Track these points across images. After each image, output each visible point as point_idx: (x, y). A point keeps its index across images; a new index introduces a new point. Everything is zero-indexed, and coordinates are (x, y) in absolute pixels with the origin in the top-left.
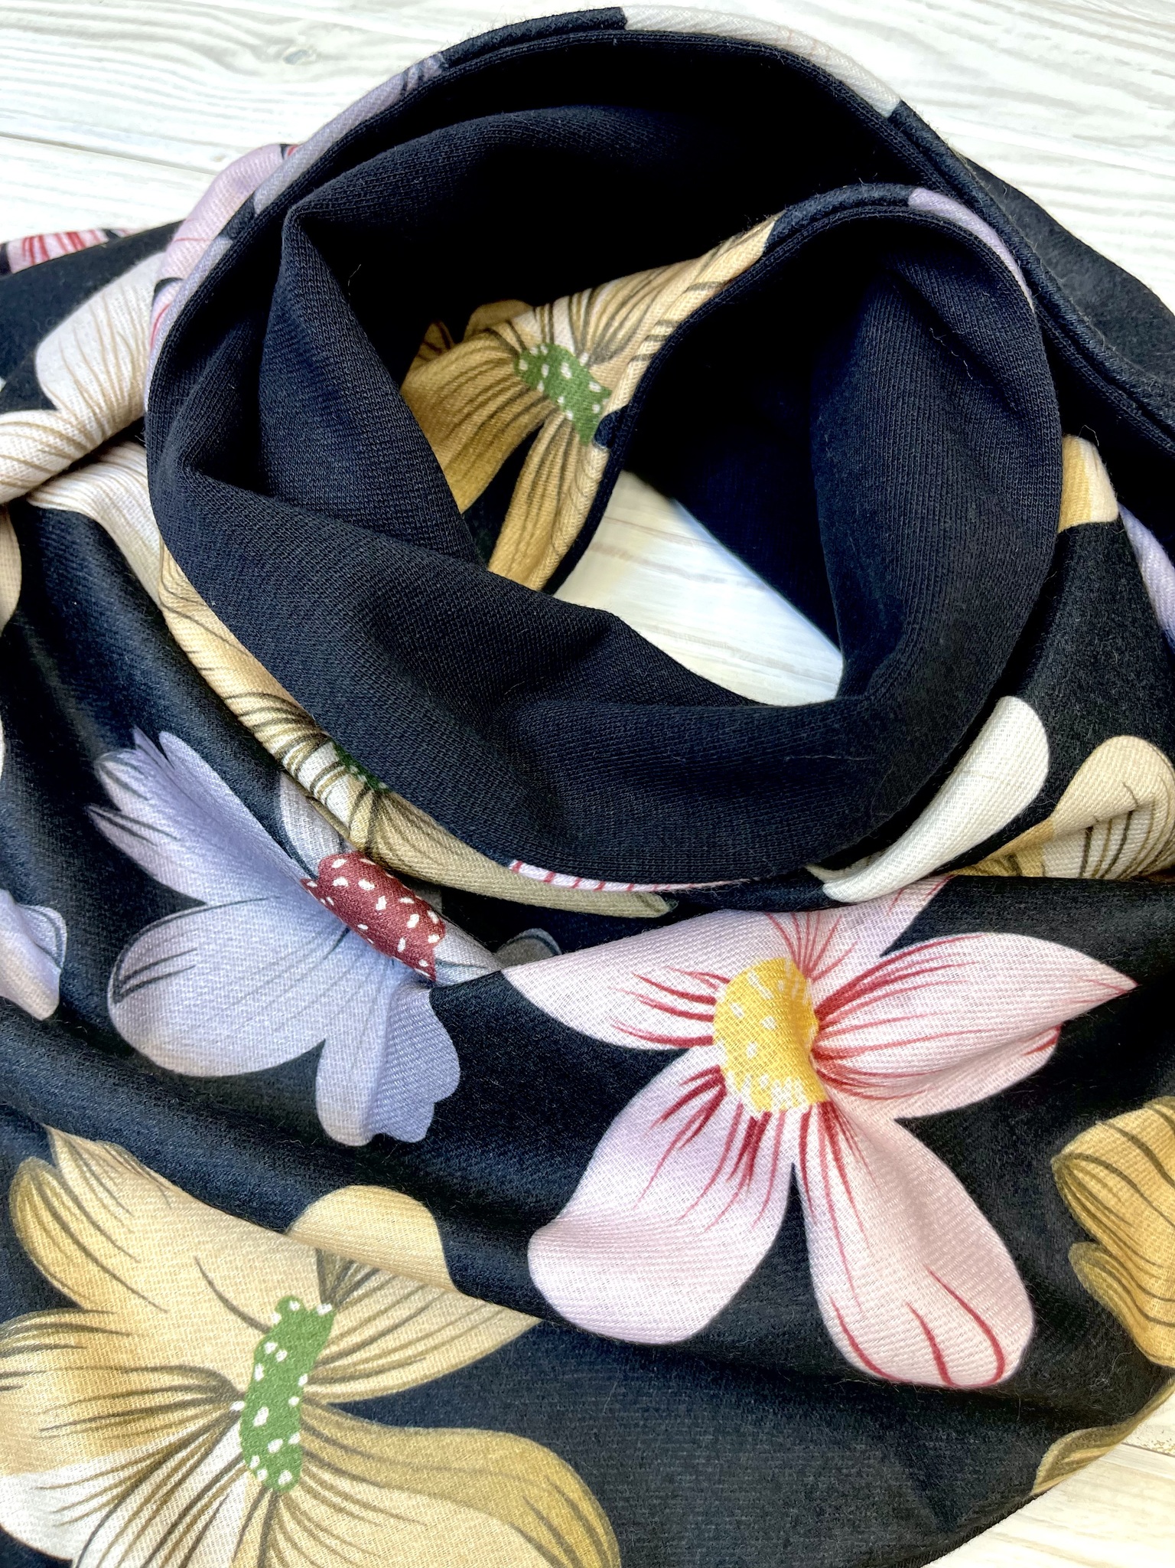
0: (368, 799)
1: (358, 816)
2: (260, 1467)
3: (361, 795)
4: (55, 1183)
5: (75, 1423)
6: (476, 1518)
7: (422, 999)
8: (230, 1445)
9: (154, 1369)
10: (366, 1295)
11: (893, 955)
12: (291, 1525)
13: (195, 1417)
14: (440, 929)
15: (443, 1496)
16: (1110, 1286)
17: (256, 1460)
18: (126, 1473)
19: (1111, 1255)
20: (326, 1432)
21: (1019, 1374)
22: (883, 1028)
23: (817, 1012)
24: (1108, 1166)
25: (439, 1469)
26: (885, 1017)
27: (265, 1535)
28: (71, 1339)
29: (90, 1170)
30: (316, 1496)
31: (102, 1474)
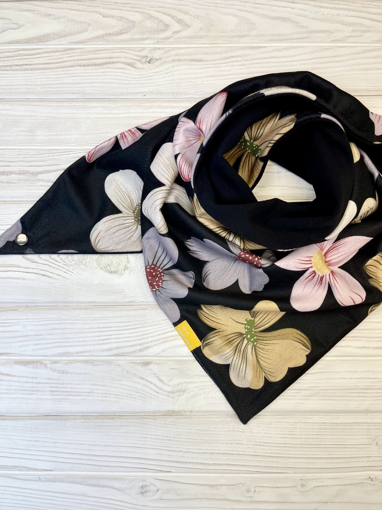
0: (242, 241)
1: (241, 244)
2: (251, 343)
3: (241, 240)
4: (204, 312)
5: (224, 345)
6: (286, 341)
7: (261, 271)
8: (246, 341)
9: (230, 334)
10: (259, 315)
11: (335, 243)
12: (259, 349)
13: (239, 339)
14: (261, 259)
15: (280, 339)
16: (375, 284)
17: (250, 342)
18: (234, 350)
19: (375, 279)
20: (259, 335)
21: (365, 300)
22: (335, 255)
23: (324, 255)
24: (372, 265)
25: (278, 336)
26: (335, 253)
27: (255, 352)
28: (218, 334)
29: (208, 309)
30: (261, 344)
31: (231, 351)
